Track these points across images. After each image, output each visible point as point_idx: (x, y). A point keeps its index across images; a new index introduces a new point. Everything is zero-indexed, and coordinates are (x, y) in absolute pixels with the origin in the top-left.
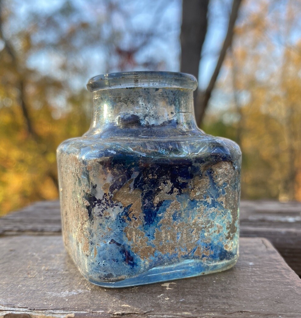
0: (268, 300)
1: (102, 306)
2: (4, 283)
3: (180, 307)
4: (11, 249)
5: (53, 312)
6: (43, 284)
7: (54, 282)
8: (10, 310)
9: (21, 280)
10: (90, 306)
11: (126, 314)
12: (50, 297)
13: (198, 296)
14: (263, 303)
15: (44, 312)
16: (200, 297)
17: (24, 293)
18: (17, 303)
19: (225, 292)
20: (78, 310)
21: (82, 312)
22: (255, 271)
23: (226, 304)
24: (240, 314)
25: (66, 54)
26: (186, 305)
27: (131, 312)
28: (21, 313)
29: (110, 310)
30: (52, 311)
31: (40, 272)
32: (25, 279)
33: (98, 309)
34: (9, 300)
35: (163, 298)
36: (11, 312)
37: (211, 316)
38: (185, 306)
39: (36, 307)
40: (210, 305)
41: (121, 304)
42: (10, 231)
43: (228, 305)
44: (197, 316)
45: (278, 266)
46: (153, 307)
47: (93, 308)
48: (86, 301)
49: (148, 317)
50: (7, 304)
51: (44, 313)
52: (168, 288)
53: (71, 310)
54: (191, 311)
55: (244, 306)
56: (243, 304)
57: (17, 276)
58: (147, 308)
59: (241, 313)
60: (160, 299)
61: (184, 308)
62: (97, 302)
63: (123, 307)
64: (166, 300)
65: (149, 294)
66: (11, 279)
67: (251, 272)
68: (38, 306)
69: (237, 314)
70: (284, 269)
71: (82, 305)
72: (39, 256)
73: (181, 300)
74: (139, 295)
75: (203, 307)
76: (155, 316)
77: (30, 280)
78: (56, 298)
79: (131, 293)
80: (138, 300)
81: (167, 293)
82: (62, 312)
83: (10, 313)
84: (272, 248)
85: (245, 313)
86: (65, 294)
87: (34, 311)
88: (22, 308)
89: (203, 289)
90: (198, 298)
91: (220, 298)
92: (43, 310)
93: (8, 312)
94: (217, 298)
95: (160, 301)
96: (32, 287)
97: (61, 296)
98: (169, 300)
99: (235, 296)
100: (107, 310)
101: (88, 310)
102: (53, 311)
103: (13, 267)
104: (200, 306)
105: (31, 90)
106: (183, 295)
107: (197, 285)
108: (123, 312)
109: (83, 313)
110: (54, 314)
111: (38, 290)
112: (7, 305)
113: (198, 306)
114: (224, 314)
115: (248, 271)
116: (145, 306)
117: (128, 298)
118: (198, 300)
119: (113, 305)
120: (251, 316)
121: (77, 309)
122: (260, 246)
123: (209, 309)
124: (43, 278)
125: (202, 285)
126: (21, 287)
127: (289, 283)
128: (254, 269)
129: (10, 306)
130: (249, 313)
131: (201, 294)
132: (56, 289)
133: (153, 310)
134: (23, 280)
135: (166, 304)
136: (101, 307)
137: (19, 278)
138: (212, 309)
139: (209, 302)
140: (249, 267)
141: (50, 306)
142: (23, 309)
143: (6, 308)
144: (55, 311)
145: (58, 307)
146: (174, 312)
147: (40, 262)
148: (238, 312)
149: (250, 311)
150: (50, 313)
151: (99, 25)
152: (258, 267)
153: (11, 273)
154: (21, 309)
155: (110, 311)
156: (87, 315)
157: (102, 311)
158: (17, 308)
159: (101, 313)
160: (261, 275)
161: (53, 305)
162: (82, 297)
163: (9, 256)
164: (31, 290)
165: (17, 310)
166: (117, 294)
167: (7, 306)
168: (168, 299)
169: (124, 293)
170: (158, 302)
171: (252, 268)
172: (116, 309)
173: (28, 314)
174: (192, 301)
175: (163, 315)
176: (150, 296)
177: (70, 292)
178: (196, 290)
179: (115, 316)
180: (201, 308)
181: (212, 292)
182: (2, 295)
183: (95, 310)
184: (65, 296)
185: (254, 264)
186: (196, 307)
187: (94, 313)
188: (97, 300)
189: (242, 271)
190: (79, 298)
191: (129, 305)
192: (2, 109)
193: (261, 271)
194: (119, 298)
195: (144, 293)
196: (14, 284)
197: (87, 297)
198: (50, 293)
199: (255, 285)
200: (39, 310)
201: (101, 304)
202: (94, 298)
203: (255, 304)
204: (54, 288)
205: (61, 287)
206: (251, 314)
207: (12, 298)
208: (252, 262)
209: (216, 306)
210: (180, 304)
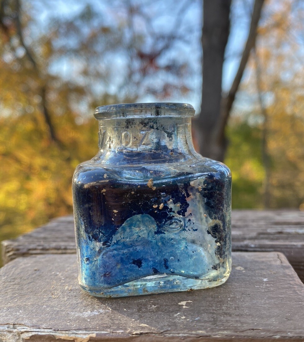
0: (279, 317)
1: (121, 326)
2: (29, 304)
3: (195, 326)
4: (36, 269)
6: (66, 304)
7: (77, 303)
8: (35, 332)
9: (46, 301)
10: (110, 326)
11: (144, 334)
12: (73, 317)
13: (212, 314)
14: (274, 321)
15: (67, 332)
16: (215, 315)
17: (48, 314)
18: (42, 324)
19: (238, 310)
20: (100, 330)
21: (103, 332)
22: (269, 287)
23: (239, 322)
24: (251, 332)
27: (149, 332)
28: (46, 334)
29: (129, 330)
30: (75, 331)
31: (63, 292)
32: (49, 300)
33: (119, 328)
34: (35, 321)
35: (179, 317)
36: (36, 333)
37: (224, 334)
38: (200, 324)
39: (60, 327)
40: (223, 324)
41: (140, 323)
42: (35, 249)
43: (241, 323)
44: (210, 334)
45: (291, 282)
46: (170, 326)
47: (113, 327)
48: (106, 321)
49: (165, 336)
50: (32, 325)
51: (67, 334)
52: (184, 307)
53: (92, 330)
54: (205, 329)
55: (256, 324)
56: (256, 322)
58: (164, 327)
59: (252, 331)
60: (176, 317)
61: (199, 327)
62: (117, 322)
63: (141, 327)
64: (182, 319)
65: (167, 313)
66: (36, 300)
67: (264, 289)
68: (62, 326)
69: (249, 331)
70: (297, 285)
71: (103, 325)
72: (62, 275)
73: (197, 319)
74: (157, 314)
75: (217, 326)
76: (171, 335)
77: (54, 300)
78: (78, 318)
79: (149, 312)
80: (156, 319)
81: (184, 312)
82: (84, 332)
84: (287, 263)
85: (256, 330)
86: (87, 314)
87: (58, 332)
89: (218, 307)
90: (213, 317)
91: (233, 315)
92: (66, 330)
93: (34, 334)
94: (230, 316)
95: (177, 320)
96: (56, 307)
97: (83, 317)
98: (185, 319)
99: (248, 314)
100: (126, 329)
101: (109, 330)
103: (38, 288)
104: (214, 324)
106: (199, 313)
107: (213, 303)
108: (142, 332)
109: (103, 333)
110: (77, 335)
111: (62, 311)
112: (33, 326)
113: (212, 324)
114: (236, 332)
115: (262, 287)
116: (162, 325)
117: (146, 317)
118: (213, 318)
119: (132, 324)
120: (262, 333)
121: (98, 329)
122: (275, 261)
123: (222, 327)
124: (66, 299)
125: (218, 303)
126: (45, 308)
127: (301, 299)
128: (268, 285)
129: (35, 327)
130: (260, 330)
131: (216, 312)
132: (78, 309)
133: (169, 329)
134: (47, 301)
135: (182, 323)
136: (121, 327)
137: (43, 298)
138: (226, 327)
139: (223, 321)
140: (264, 284)
141: (73, 326)
142: (48, 329)
143: (32, 329)
144: (78, 331)
145: (81, 328)
146: (189, 331)
147: (64, 281)
148: (250, 330)
149: (261, 329)
150: (73, 333)
152: (273, 283)
153: (36, 293)
154: (46, 330)
156: (107, 335)
157: (122, 331)
158: (42, 329)
160: (274, 292)
161: (76, 325)
162: (103, 317)
163: (34, 276)
164: (55, 311)
165: (42, 331)
166: (136, 313)
167: (32, 327)
168: (184, 317)
169: (143, 312)
170: (174, 321)
171: (266, 284)
172: (135, 329)
173: (53, 335)
174: (207, 319)
175: (179, 334)
176: (167, 315)
177: (91, 312)
178: (211, 308)
179: (134, 336)
180: (215, 327)
181: (226, 310)
182: (28, 316)
183: (115, 330)
184: (87, 316)
185: (268, 280)
186: (210, 325)
187: (114, 333)
188: (117, 320)
189: (256, 288)
190: (100, 318)
191: (147, 324)
192: (24, 116)
193: (274, 287)
194: (138, 318)
195: (161, 312)
196: (38, 305)
197: (108, 317)
198: (73, 313)
199: (267, 302)
200: (63, 331)
201: (121, 324)
202: (114, 317)
203: (266, 321)
204: (77, 309)
205: (83, 307)
206: (262, 332)
207: (37, 319)
208: (267, 278)
209: (229, 324)
210: (196, 322)
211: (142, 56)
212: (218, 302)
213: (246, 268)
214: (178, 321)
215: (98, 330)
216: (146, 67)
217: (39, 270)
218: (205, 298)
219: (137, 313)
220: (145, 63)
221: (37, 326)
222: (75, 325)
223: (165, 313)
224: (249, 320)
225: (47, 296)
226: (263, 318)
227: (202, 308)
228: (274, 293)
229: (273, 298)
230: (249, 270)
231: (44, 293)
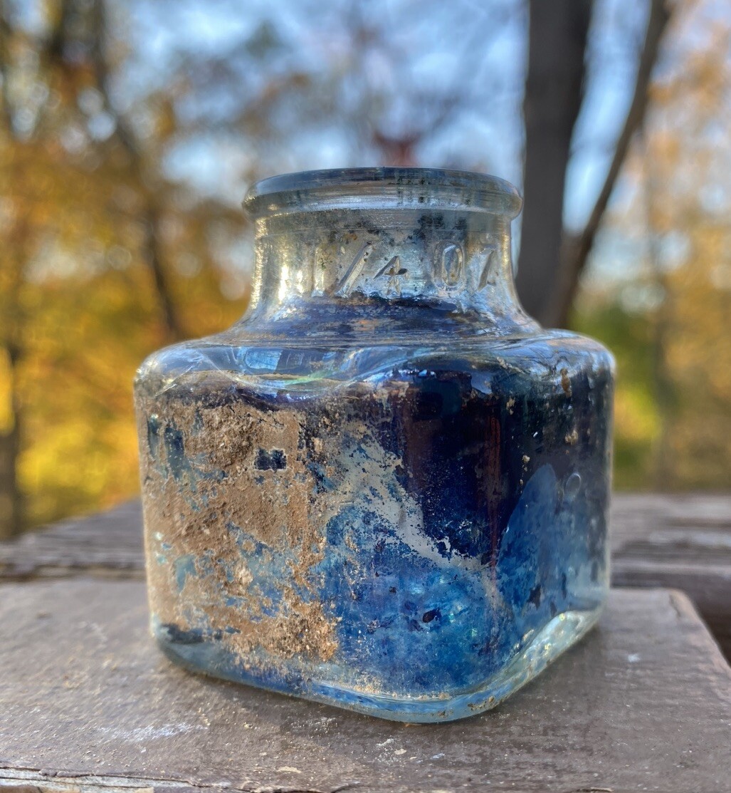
0: (662, 759)
1: (228, 770)
3: (430, 776)
4: (42, 611)
5: (101, 782)
7: (125, 702)
9: (44, 696)
10: (197, 768)
12: (104, 741)
13: (480, 744)
14: (647, 768)
15: (78, 781)
16: (486, 748)
17: (42, 729)
18: (15, 757)
19: (553, 735)
20: (167, 778)
21: (174, 785)
22: (640, 677)
23: (550, 768)
26: (446, 769)
27: (299, 788)
28: (20, 784)
29: (247, 781)
30: (100, 779)
31: (94, 674)
32: (53, 693)
33: (218, 776)
35: (389, 751)
38: (444, 772)
39: (63, 767)
40: (508, 772)
41: (279, 764)
42: (53, 565)
43: (556, 771)
45: (702, 667)
46: (359, 774)
47: (205, 773)
48: (190, 754)
51: (78, 785)
53: (146, 779)
55: (596, 775)
56: (595, 770)
57: (37, 685)
58: (342, 777)
60: (382, 751)
61: (440, 778)
62: (218, 760)
63: (280, 773)
64: (398, 756)
65: (357, 738)
66: (21, 692)
67: (629, 681)
68: (67, 765)
70: (716, 673)
71: (179, 765)
72: (104, 631)
73: (436, 757)
74: (330, 741)
75: (488, 778)
77: (65, 694)
78: (118, 743)
79: (311, 735)
80: (325, 754)
81: (404, 737)
82: (125, 782)
84: (692, 615)
86: (143, 734)
87: (53, 779)
88: (26, 769)
89: (498, 727)
90: (480, 751)
91: (536, 750)
92: (77, 776)
94: (530, 750)
95: (381, 760)
97: (131, 740)
98: (405, 756)
99: (577, 746)
100: (238, 779)
101: (191, 779)
102: (103, 779)
103: (33, 660)
104: (482, 773)
106: (445, 742)
108: (280, 787)
109: (175, 788)
110: (104, 788)
113: (476, 773)
115: (622, 676)
116: (340, 771)
117: (300, 749)
118: (481, 755)
119: (258, 766)
121: (163, 775)
122: (663, 611)
123: (502, 783)
124: (98, 691)
126: (39, 713)
127: (723, 711)
128: (638, 672)
131: (490, 740)
132: (123, 720)
133: (356, 782)
134: (48, 695)
135: (394, 766)
136: (225, 773)
137: (38, 690)
138: (512, 781)
139: (507, 763)
140: (627, 668)
141: (98, 765)
142: (28, 772)
144: (107, 780)
145: (117, 770)
146: (410, 790)
147: (104, 646)
148: (578, 791)
149: (608, 789)
150: (93, 785)
152: (651, 666)
153: (24, 675)
154: (22, 774)
155: (246, 783)
158: (12, 771)
159: (223, 788)
160: (655, 690)
161: (106, 763)
162: (184, 743)
163: (32, 631)
164: (60, 723)
165: (12, 775)
166: (275, 737)
168: (403, 751)
169: (294, 733)
170: (374, 761)
171: (634, 669)
172: (261, 780)
173: (39, 788)
174: (463, 759)
176: (358, 743)
177: (156, 728)
178: (478, 728)
180: (482, 780)
181: (520, 735)
183: (207, 780)
184: (142, 739)
185: (640, 660)
186: (472, 775)
187: (203, 789)
188: (218, 752)
189: (607, 677)
190: (175, 746)
191: (298, 768)
193: (655, 678)
194: (280, 749)
195: (343, 736)
196: (21, 705)
197: (198, 743)
198: (105, 730)
200: (68, 777)
201: (226, 764)
202: (213, 746)
203: (626, 768)
204: (121, 718)
205: (137, 716)
207: (6, 743)
208: (637, 655)
209: (522, 774)
210: (432, 766)
214: (384, 760)
215: (162, 778)
219: (279, 736)
222: (103, 763)
223: (353, 738)
224: (580, 763)
226: (617, 760)
227: (454, 728)
228: (654, 692)
229: (649, 706)
231: (45, 675)
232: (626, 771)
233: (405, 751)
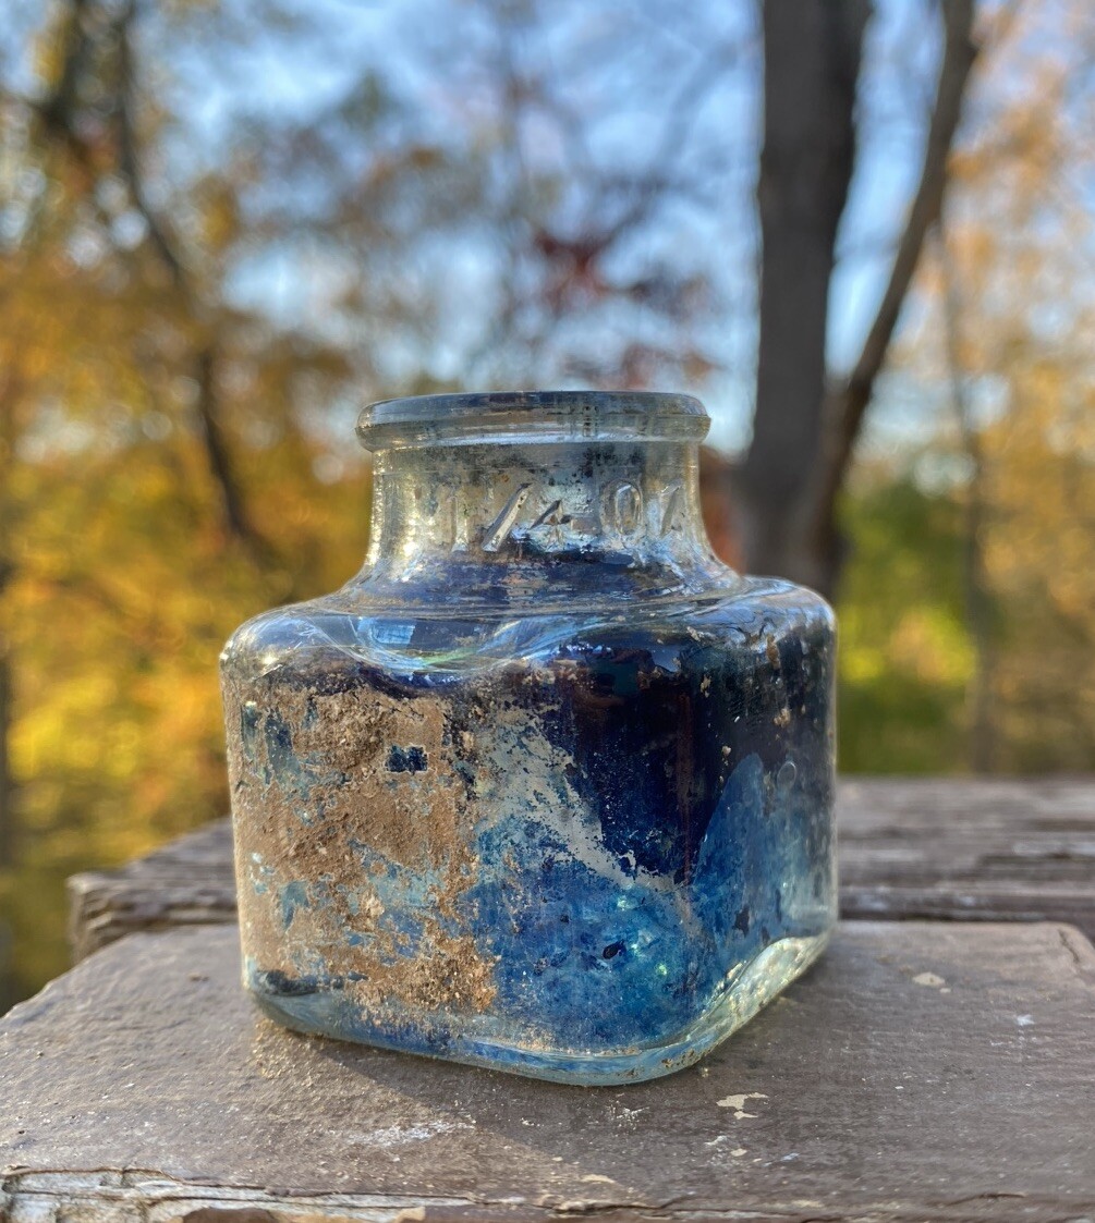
0: (1084, 1154)
1: (516, 1181)
3: (785, 1182)
4: (196, 973)
5: (349, 1201)
6: (310, 1100)
7: (350, 1095)
8: (203, 1198)
9: (237, 1089)
10: (475, 1180)
11: (600, 1209)
12: (337, 1148)
13: (842, 1140)
14: (1065, 1165)
15: (319, 1201)
16: (850, 1145)
17: (249, 1133)
18: (226, 1172)
19: (935, 1126)
20: (438, 1194)
21: (450, 1203)
22: (1038, 1047)
23: (940, 1169)
24: (988, 1206)
25: (362, 257)
26: (803, 1173)
27: (617, 1202)
28: (242, 1207)
29: (545, 1195)
30: (347, 1197)
31: (298, 1057)
32: (248, 1085)
33: (505, 1191)
34: (199, 1160)
35: (724, 1152)
36: (207, 1204)
37: (891, 1213)
38: (802, 1177)
39: (293, 1184)
40: (884, 1175)
41: (581, 1172)
42: (188, 906)
43: (948, 1172)
44: (842, 1212)
46: (692, 1183)
47: (487, 1186)
48: (460, 1162)
49: (676, 1218)
50: (191, 1175)
51: (319, 1207)
52: (740, 1115)
53: (411, 1196)
54: (821, 1194)
55: (1002, 1176)
56: (1000, 1169)
57: (222, 1074)
58: (670, 1186)
59: (990, 1201)
60: (714, 1152)
61: (798, 1185)
62: (500, 1168)
63: (586, 1184)
64: (737, 1158)
65: (677, 1135)
66: (203, 1085)
67: (1023, 1052)
68: (299, 1180)
69: (978, 1202)
71: (450, 1177)
73: (788, 1158)
74: (643, 1140)
75: (863, 1182)
76: (699, 1214)
77: (265, 1085)
78: (355, 1152)
79: (614, 1133)
80: (640, 1157)
81: (740, 1133)
82: (383, 1201)
83: (206, 1206)
85: (1005, 1200)
86: (388, 1136)
87: (286, 1200)
88: (246, 1187)
89: (861, 1117)
90: (845, 1149)
91: (917, 1146)
92: (317, 1195)
93: (197, 1205)
94: (908, 1146)
95: (715, 1162)
96: (276, 1112)
97: (376, 1146)
98: (745, 1157)
99: (970, 1140)
100: (533, 1193)
101: (471, 1194)
102: (352, 1198)
103: (205, 1042)
104: (853, 1177)
105: (238, 382)
106: (794, 1138)
107: (842, 1102)
108: (591, 1201)
109: (452, 1207)
110: (355, 1210)
111: (297, 1124)
112: (193, 1179)
113: (845, 1177)
114: (935, 1204)
115: (1013, 1046)
116: (663, 1178)
117: (604, 1151)
118: (845, 1154)
119: (555, 1175)
120: (1027, 1210)
121: (432, 1190)
122: (1055, 954)
123: (881, 1189)
124: (309, 1081)
125: (858, 1103)
126: (237, 1113)
128: (1034, 1039)
129: (202, 1182)
130: (1018, 1200)
131: (854, 1134)
133: (691, 1193)
134: (242, 1088)
135: (735, 1171)
136: (514, 1186)
137: (230, 1078)
138: (895, 1187)
139: (882, 1164)
140: (1019, 1035)
141: (341, 1180)
142: (249, 1190)
143: (190, 1188)
144: (359, 1199)
145: (369, 1186)
146: (762, 1201)
148: (982, 1196)
149: (1021, 1193)
150: (340, 1206)
151: (477, 157)
152: (1050, 1031)
153: (200, 1061)
154: (242, 1194)
155: (544, 1197)
156: (466, 1214)
157: (519, 1199)
158: (228, 1189)
159: (516, 1204)
160: (1060, 1063)
161: (351, 1177)
162: (447, 1147)
163: (190, 1000)
164: (271, 1125)
165: (228, 1196)
166: (568, 1136)
167: (192, 1182)
168: (741, 1152)
169: (592, 1131)
170: (706, 1165)
171: (1028, 1035)
172: (564, 1193)
173: (268, 1212)
174: (824, 1160)
175: (725, 1210)
176: (680, 1143)
177: (404, 1129)
178: (835, 1120)
179: (563, 1216)
180: (855, 1186)
181: (892, 1128)
182: (173, 1143)
183: (493, 1196)
184: (389, 1144)
185: (1032, 1023)
186: (838, 1180)
187: (490, 1207)
188: (499, 1158)
189: (994, 1048)
190: (436, 1152)
191: (609, 1176)
192: (137, 451)
193: (1058, 1047)
194: (576, 1152)
195: (658, 1134)
196: (212, 1104)
197: (466, 1147)
198: (337, 1134)
199: (1037, 1098)
200: (305, 1196)
201: (513, 1174)
202: (487, 1150)
203: (1040, 1166)
204: (351, 1118)
205: (373, 1113)
206: (1027, 1205)
207: (208, 1154)
208: (1029, 1016)
209: (905, 1177)
210: (784, 1170)
211: (549, 247)
212: (858, 1098)
213: (950, 980)
214: (719, 1163)
215: (431, 1193)
216: (565, 285)
217: (206, 979)
218: (814, 1082)
219: (572, 1135)
220: (562, 273)
221: (208, 1178)
222: (346, 1177)
223: (672, 1135)
224: (977, 1163)
225: (240, 1070)
226: (1026, 1156)
227: (804, 1120)
228: (1060, 1067)
230: (962, 987)
231: (229, 1060)
232: (1040, 1171)
233: (745, 1151)
